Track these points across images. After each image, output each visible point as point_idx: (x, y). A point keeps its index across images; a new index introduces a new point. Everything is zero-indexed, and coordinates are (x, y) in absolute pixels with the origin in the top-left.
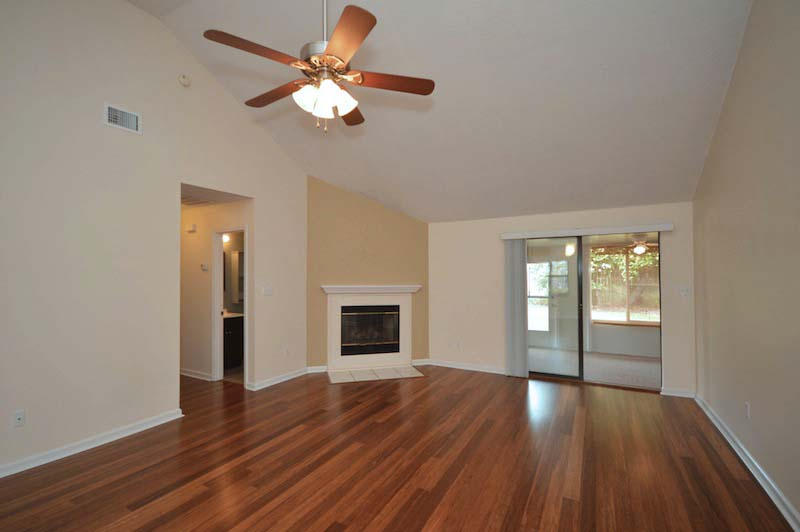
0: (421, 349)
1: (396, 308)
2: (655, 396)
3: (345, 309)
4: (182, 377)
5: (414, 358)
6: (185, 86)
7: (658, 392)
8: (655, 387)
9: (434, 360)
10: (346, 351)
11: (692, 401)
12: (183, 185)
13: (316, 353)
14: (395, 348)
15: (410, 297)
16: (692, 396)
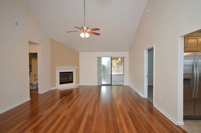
0: (78, 82)
1: (72, 72)
2: (123, 86)
3: (60, 73)
4: (30, 89)
5: (76, 84)
6: (28, 15)
7: (123, 85)
8: (123, 84)
9: (81, 84)
10: (61, 83)
11: (128, 86)
12: (29, 41)
13: (54, 84)
14: (72, 82)
15: (75, 69)
16: (128, 85)
